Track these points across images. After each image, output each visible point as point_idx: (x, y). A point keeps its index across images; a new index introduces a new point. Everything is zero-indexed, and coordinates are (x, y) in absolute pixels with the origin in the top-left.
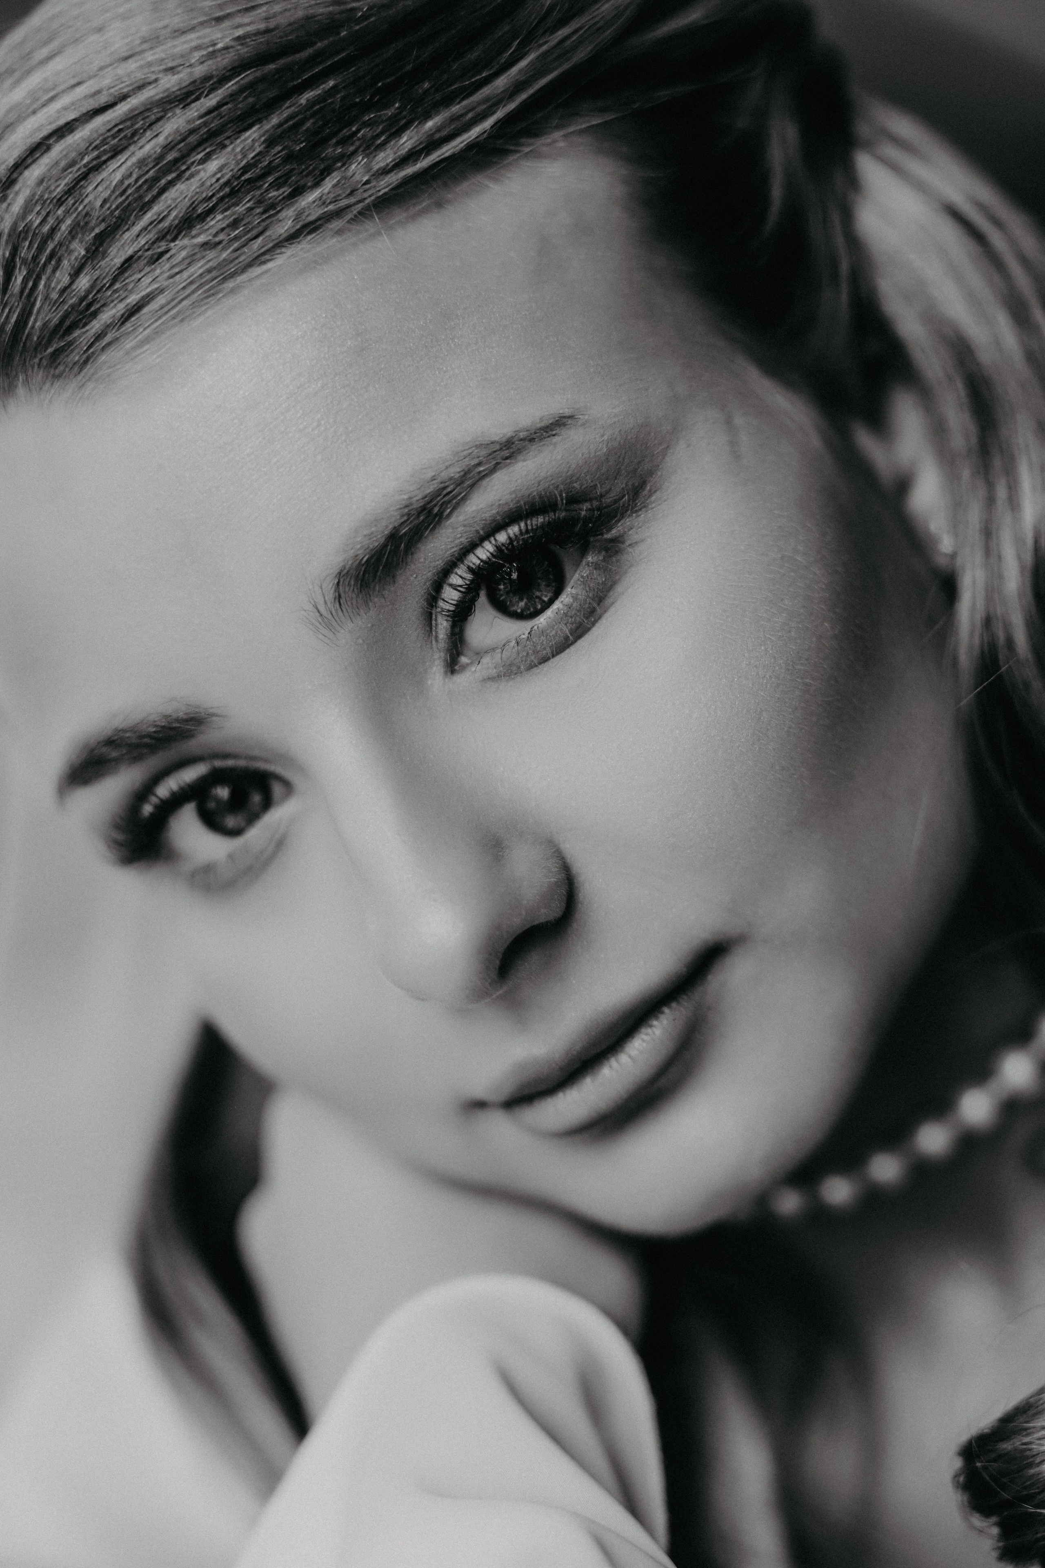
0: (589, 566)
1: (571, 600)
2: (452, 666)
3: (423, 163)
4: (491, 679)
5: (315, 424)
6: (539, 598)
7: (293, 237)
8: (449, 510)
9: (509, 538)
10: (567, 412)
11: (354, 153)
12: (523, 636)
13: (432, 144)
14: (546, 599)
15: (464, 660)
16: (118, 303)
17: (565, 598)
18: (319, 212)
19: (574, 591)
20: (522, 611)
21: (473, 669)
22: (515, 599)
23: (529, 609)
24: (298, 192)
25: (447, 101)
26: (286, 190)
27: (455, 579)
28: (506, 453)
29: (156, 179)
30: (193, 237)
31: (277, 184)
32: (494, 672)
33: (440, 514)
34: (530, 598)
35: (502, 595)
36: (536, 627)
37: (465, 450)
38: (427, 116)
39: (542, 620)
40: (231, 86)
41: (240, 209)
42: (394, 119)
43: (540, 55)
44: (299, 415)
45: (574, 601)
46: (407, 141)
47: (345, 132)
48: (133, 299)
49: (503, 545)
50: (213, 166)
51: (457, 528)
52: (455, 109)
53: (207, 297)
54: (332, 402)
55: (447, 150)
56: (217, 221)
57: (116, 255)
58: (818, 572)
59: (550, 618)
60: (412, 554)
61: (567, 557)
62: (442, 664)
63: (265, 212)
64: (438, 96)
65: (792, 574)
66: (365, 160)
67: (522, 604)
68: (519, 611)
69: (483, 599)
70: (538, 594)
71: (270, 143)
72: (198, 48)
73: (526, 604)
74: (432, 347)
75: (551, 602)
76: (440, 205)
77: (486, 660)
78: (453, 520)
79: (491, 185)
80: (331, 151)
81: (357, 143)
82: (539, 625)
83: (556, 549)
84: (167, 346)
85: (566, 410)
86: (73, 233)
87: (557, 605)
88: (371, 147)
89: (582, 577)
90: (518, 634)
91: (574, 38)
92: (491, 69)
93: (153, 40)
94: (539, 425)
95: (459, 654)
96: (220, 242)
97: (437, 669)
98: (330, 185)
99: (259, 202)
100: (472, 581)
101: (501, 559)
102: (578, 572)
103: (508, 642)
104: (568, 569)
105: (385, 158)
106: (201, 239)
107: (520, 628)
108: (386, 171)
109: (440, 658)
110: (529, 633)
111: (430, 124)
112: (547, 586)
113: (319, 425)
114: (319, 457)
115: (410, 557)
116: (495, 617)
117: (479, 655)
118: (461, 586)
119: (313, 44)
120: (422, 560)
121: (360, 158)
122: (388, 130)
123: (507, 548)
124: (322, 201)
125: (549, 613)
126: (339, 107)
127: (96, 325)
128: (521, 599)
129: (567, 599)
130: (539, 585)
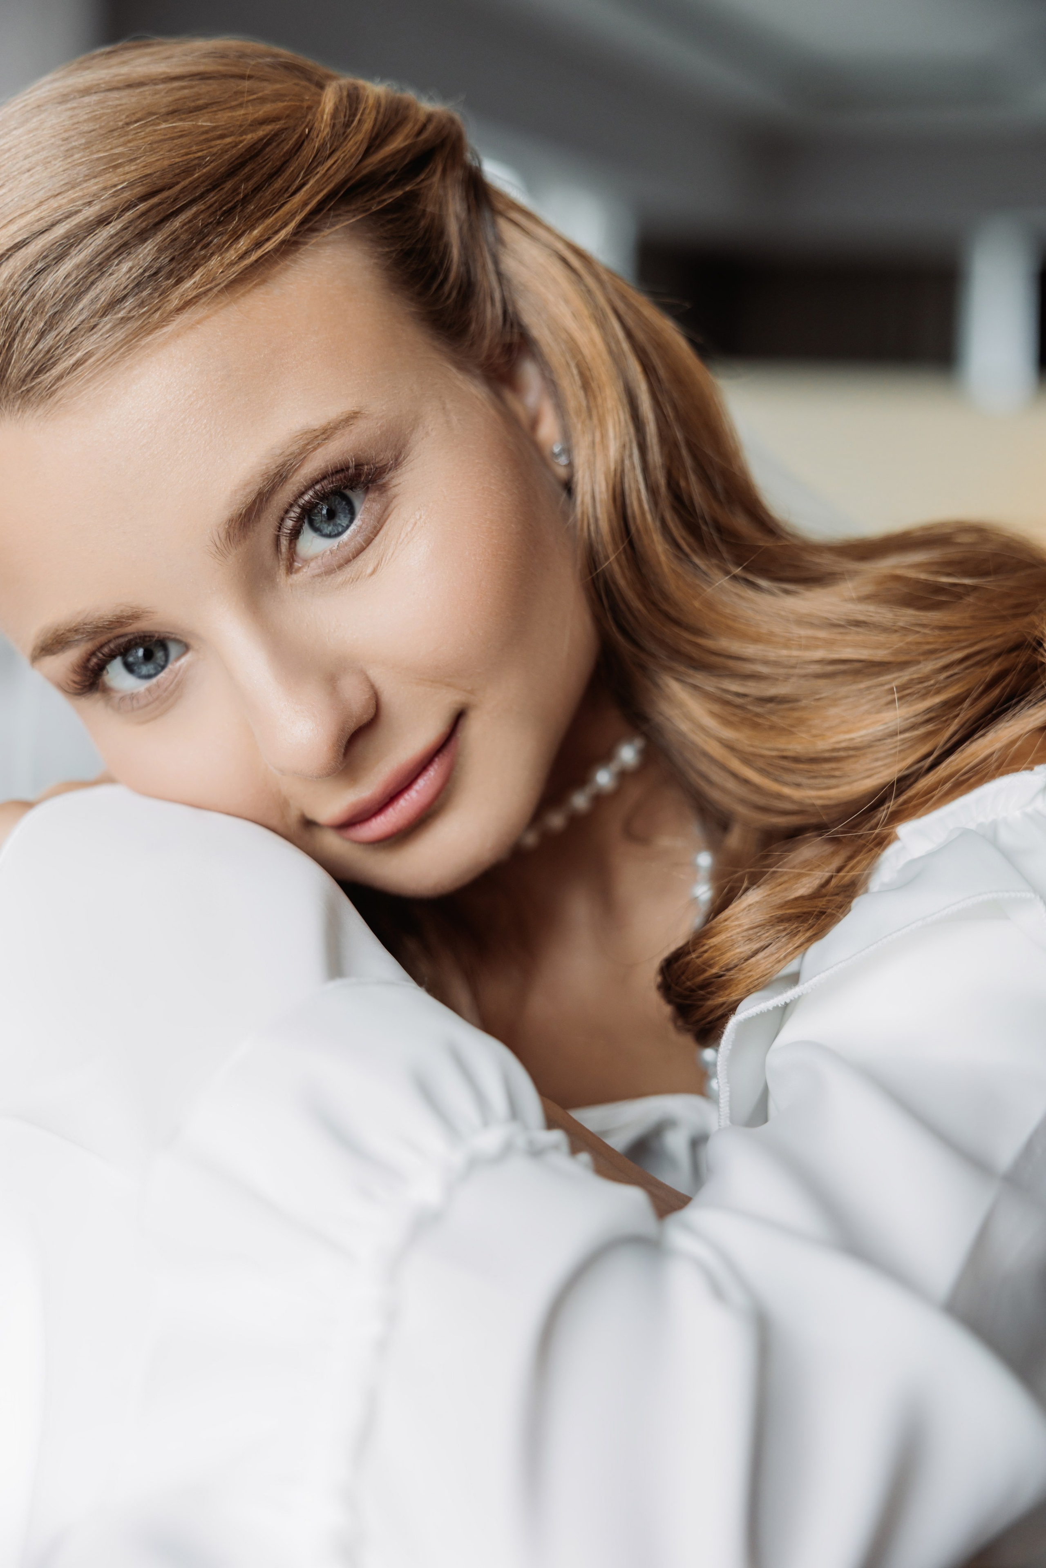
0: (369, 501)
1: (361, 523)
2: (290, 569)
3: (254, 257)
4: (319, 575)
5: (203, 427)
6: (340, 524)
7: (179, 310)
8: (291, 474)
9: (323, 487)
10: (356, 409)
11: (212, 254)
12: (334, 548)
13: (258, 244)
14: (344, 525)
15: (297, 565)
16: (68, 357)
17: (357, 522)
18: (195, 293)
19: (362, 517)
20: (330, 533)
21: (305, 570)
22: (325, 526)
23: (334, 531)
24: (180, 281)
25: (265, 216)
26: (172, 281)
27: (292, 514)
28: (324, 436)
29: (85, 277)
30: (116, 314)
31: (168, 277)
32: (317, 571)
33: (286, 477)
34: (335, 525)
35: (317, 523)
36: (341, 542)
37: (297, 436)
38: (252, 227)
39: (345, 537)
40: (129, 215)
41: (145, 293)
42: (235, 231)
43: (316, 181)
44: (192, 422)
45: (363, 523)
46: (243, 244)
47: (205, 241)
48: (79, 354)
49: (318, 491)
50: (125, 267)
51: (295, 484)
52: (269, 221)
53: (129, 350)
54: (212, 412)
55: (269, 246)
56: (129, 303)
57: (66, 327)
58: (504, 495)
59: (349, 535)
60: (270, 502)
61: (356, 497)
62: (285, 568)
63: (160, 295)
64: (259, 214)
65: (490, 497)
66: (219, 258)
67: (330, 528)
68: (328, 533)
69: (306, 526)
70: (339, 522)
71: (161, 251)
72: (105, 189)
73: (332, 529)
74: (270, 371)
75: (348, 527)
76: (264, 282)
77: (313, 564)
78: (293, 479)
79: (292, 265)
80: (198, 253)
81: (214, 248)
82: (344, 540)
83: (348, 492)
84: (105, 384)
85: (355, 408)
86: (35, 312)
87: (353, 527)
88: (221, 249)
89: (366, 507)
90: (330, 547)
91: (334, 167)
92: (288, 193)
93: (72, 185)
94: (341, 418)
95: (294, 561)
96: (133, 316)
97: (282, 571)
98: (199, 276)
99: (155, 290)
100: (300, 514)
101: (318, 500)
102: (364, 505)
103: (325, 552)
104: (357, 504)
105: (232, 255)
106: (120, 315)
107: (333, 543)
108: (232, 264)
109: (283, 565)
110: (338, 546)
111: (255, 232)
112: (345, 517)
113: (205, 428)
114: (208, 448)
115: (269, 504)
116: (314, 537)
117: (306, 561)
118: (294, 518)
119: (178, 183)
120: (275, 505)
121: (216, 257)
122: (232, 238)
123: (320, 493)
124: (196, 286)
125: (348, 532)
126: (201, 225)
127: (55, 371)
128: (329, 525)
129: (359, 523)
130: (340, 516)
